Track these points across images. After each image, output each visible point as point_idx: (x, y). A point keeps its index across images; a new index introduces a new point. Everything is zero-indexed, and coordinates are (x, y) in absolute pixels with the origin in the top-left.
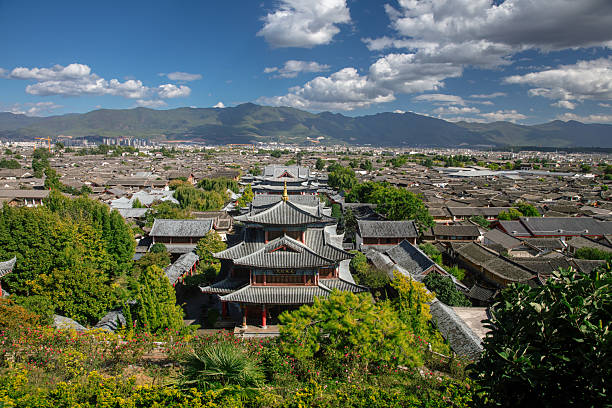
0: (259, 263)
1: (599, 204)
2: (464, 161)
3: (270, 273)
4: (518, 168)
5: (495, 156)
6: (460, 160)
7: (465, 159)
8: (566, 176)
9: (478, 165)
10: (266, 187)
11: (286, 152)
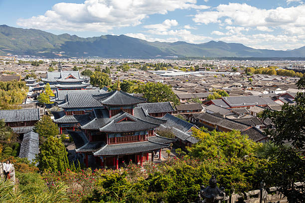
0: (110, 130)
1: (252, 89)
2: (165, 66)
3: (119, 136)
4: (198, 70)
5: (182, 63)
6: (163, 66)
7: (165, 65)
8: (226, 74)
9: (175, 68)
10: (59, 85)
11: (41, 62)
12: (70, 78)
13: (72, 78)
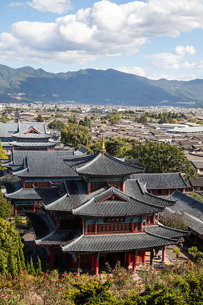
3: (101, 222)
6: (171, 117)
7: (175, 116)
10: (15, 143)
12: (31, 132)
13: (35, 132)
